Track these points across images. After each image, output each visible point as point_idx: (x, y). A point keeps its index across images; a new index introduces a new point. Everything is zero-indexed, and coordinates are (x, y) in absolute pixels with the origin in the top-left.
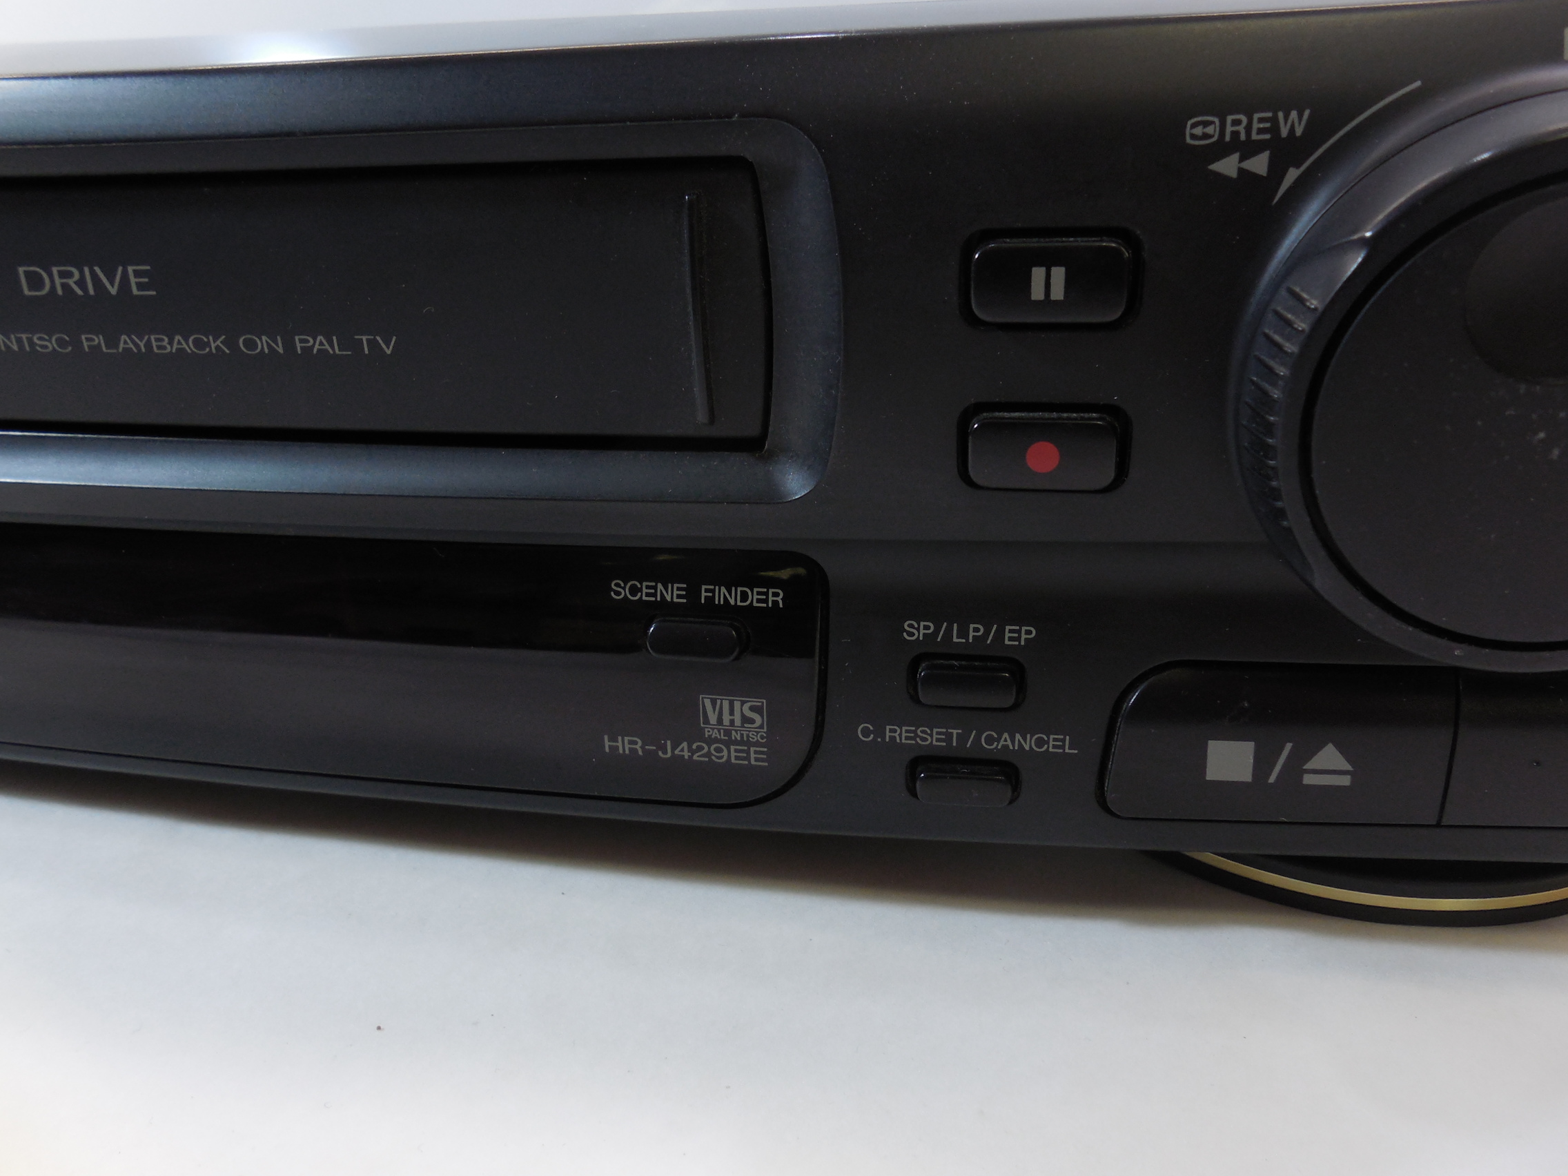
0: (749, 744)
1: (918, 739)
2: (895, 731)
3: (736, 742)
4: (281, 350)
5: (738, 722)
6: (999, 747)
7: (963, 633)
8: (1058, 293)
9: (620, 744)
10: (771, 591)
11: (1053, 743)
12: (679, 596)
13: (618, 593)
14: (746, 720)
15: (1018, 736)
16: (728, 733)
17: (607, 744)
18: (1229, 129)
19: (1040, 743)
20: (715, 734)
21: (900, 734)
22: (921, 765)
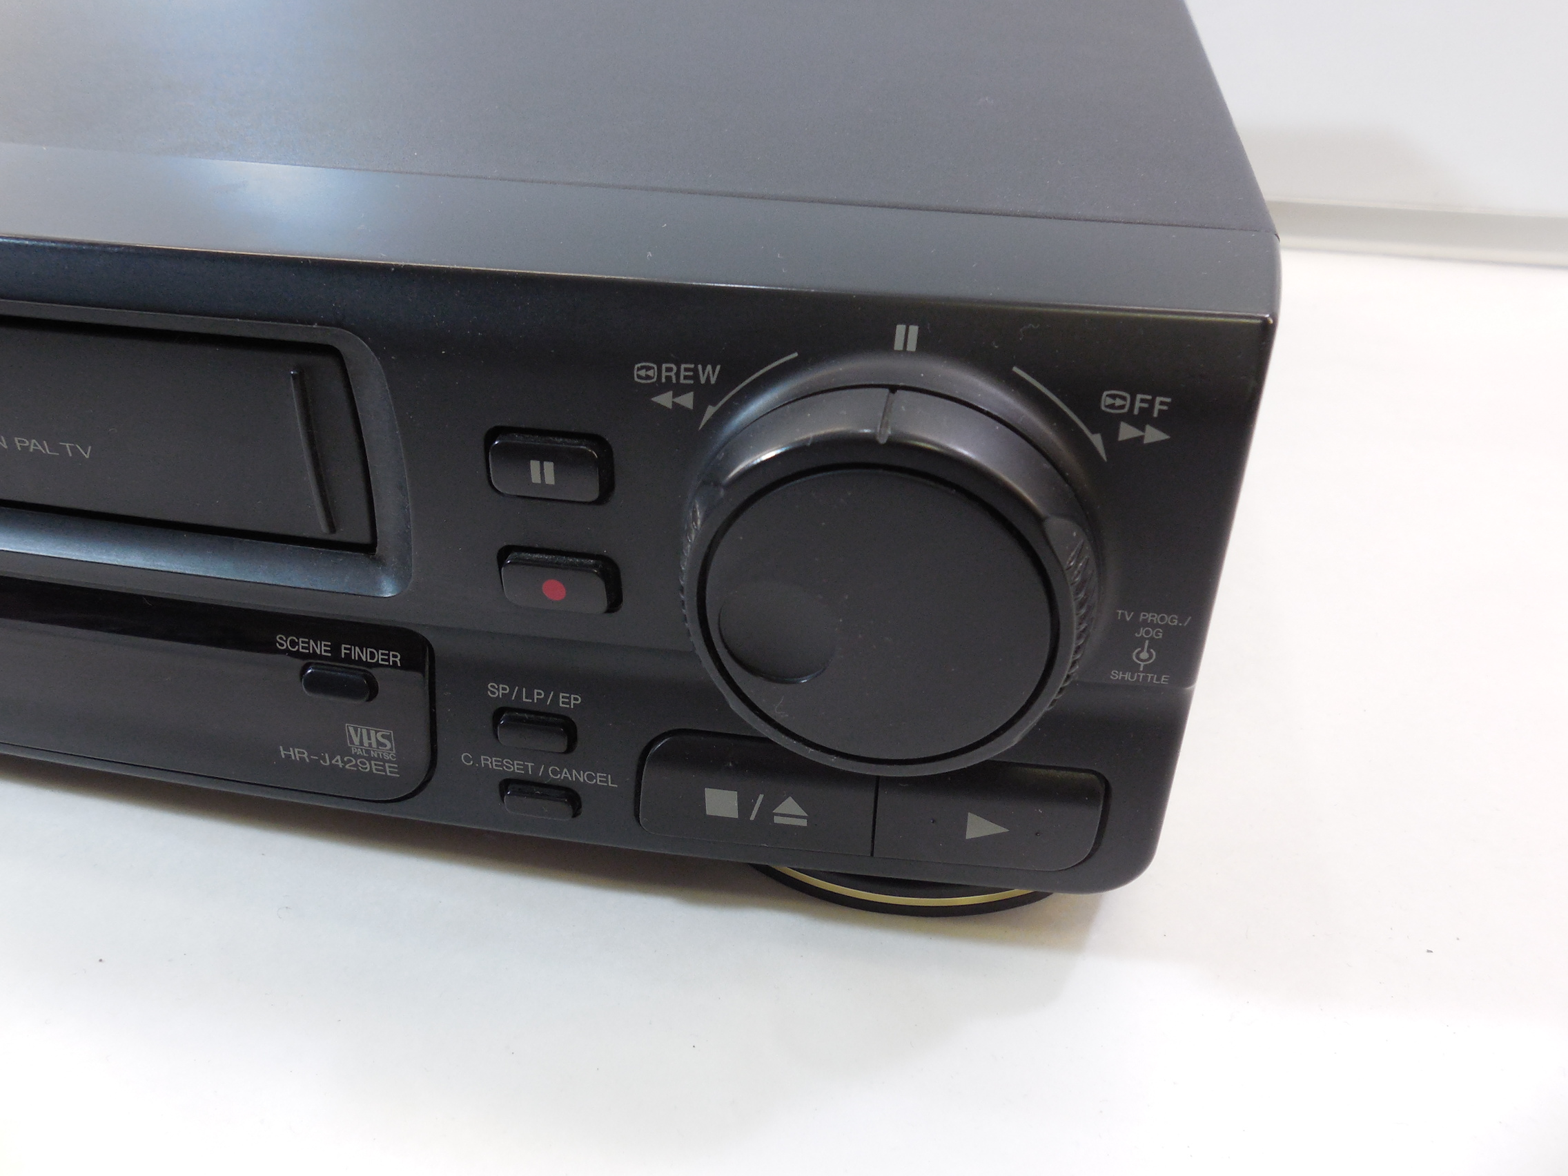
0: (385, 761)
1: (505, 767)
2: (487, 760)
3: (376, 759)
4: (5, 446)
5: (374, 745)
6: (562, 778)
7: (530, 695)
8: (550, 479)
9: (292, 753)
10: (391, 653)
11: (599, 779)
12: (325, 651)
13: (281, 645)
14: (379, 744)
15: (574, 771)
16: (368, 751)
17: (283, 753)
18: (664, 374)
19: (590, 778)
20: (359, 752)
21: (492, 762)
22: (508, 785)
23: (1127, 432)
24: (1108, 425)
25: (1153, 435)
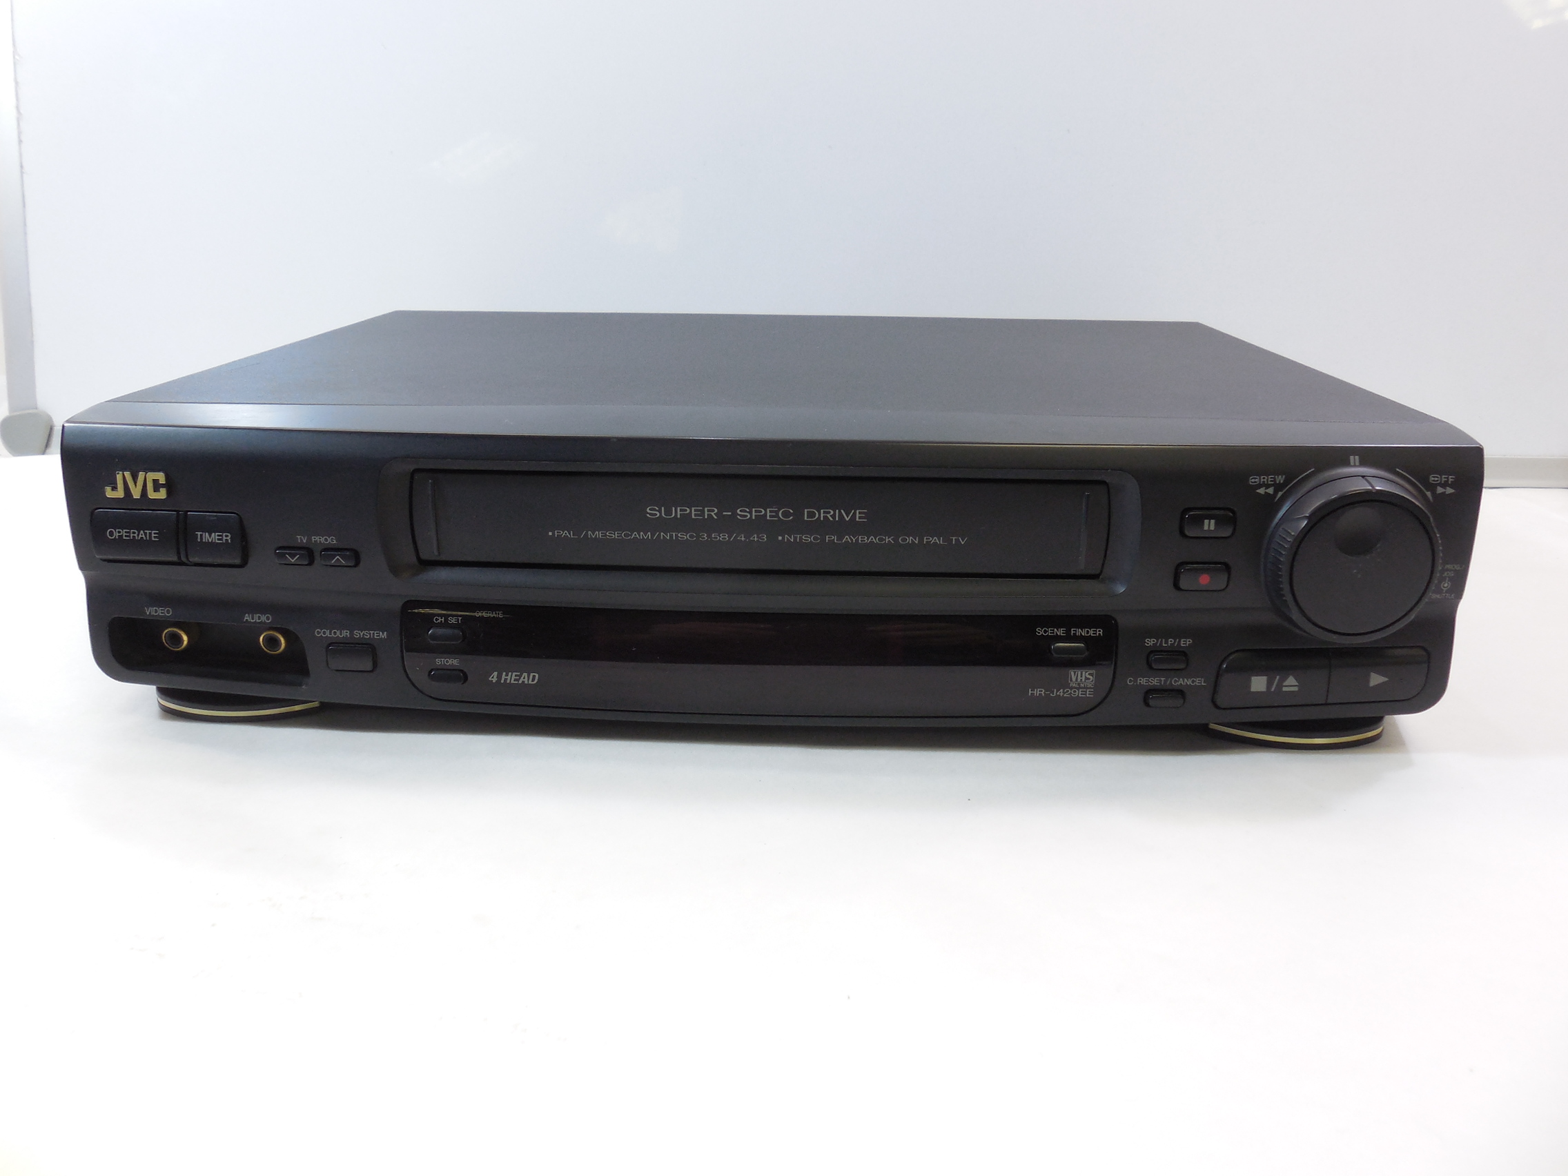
1: (1149, 683)
3: (1082, 688)
4: (917, 542)
5: (1083, 680)
6: (1179, 684)
7: (1166, 643)
8: (1212, 528)
9: (1035, 692)
10: (1098, 630)
11: (1197, 682)
12: (1063, 633)
13: (1039, 633)
14: (1086, 679)
15: (1185, 680)
16: (1079, 684)
17: (1030, 692)
18: (1262, 480)
19: (1193, 682)
20: (1074, 685)
21: (1142, 681)
22: (1150, 692)
23: (1440, 490)
24: (1432, 487)
25: (1449, 491)
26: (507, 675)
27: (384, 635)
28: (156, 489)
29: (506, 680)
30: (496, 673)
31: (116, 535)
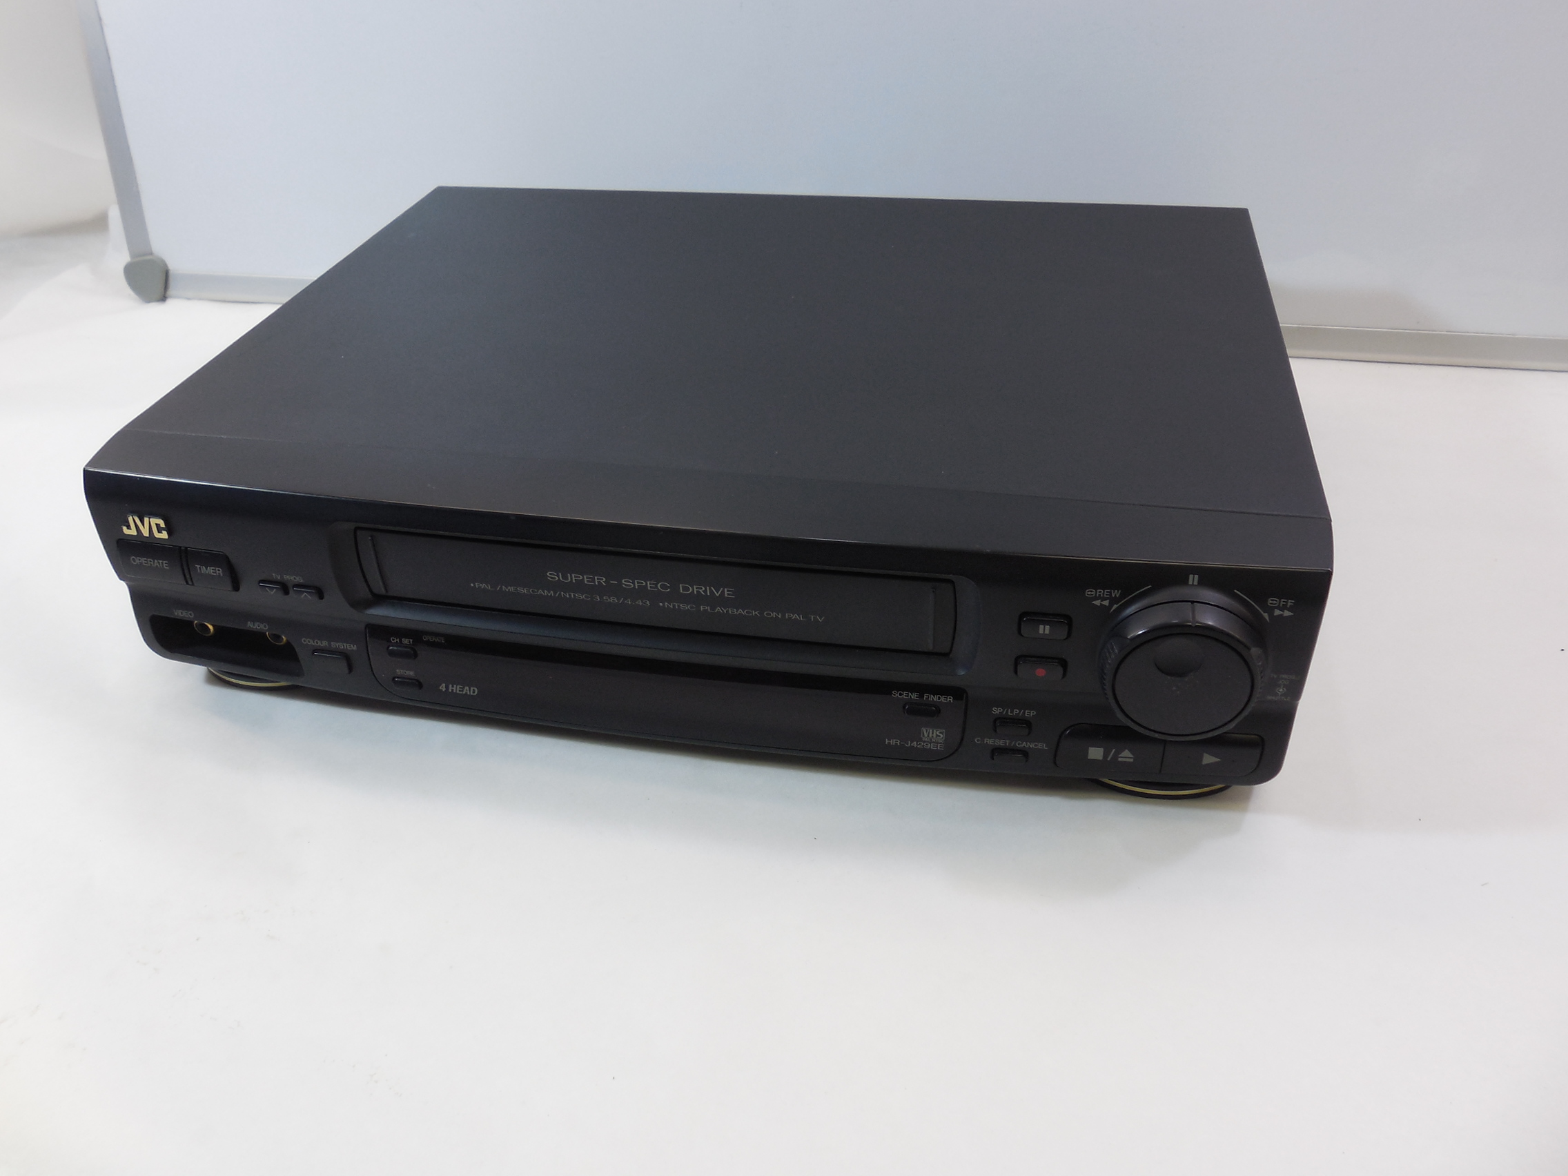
0: (938, 743)
1: (995, 743)
2: (988, 740)
3: (934, 742)
4: (780, 617)
5: (934, 736)
6: (1022, 746)
7: (1012, 712)
8: (1047, 632)
9: (891, 742)
10: (948, 697)
11: (1040, 746)
12: (917, 697)
13: (895, 695)
14: (937, 735)
15: (1028, 743)
17: (887, 741)
18: (1098, 593)
19: (1036, 745)
20: (926, 739)
21: (990, 742)
22: (996, 751)
23: (1277, 612)
24: (1270, 610)
25: (1287, 613)
26: (453, 687)
27: (355, 648)
28: (159, 531)
29: (452, 690)
30: (444, 685)
31: (137, 561)
